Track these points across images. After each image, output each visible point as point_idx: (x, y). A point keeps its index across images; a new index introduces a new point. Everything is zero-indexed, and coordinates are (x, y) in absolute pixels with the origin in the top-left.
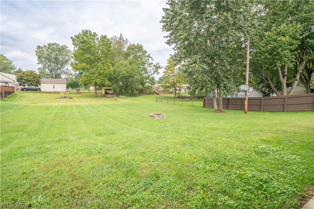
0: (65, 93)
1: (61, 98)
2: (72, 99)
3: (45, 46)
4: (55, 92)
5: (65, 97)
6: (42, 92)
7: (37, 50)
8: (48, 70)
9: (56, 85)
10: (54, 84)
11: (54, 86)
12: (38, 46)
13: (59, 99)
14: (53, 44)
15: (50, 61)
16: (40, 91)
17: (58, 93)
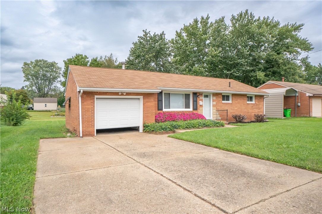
0: (56, 111)
1: (55, 115)
2: (64, 116)
3: (32, 63)
4: (47, 111)
5: (58, 115)
6: (36, 111)
7: (24, 67)
8: (35, 88)
9: (47, 104)
10: (46, 103)
11: (46, 105)
12: (24, 63)
13: (53, 117)
14: (40, 61)
15: (37, 78)
16: (33, 109)
17: (50, 111)
